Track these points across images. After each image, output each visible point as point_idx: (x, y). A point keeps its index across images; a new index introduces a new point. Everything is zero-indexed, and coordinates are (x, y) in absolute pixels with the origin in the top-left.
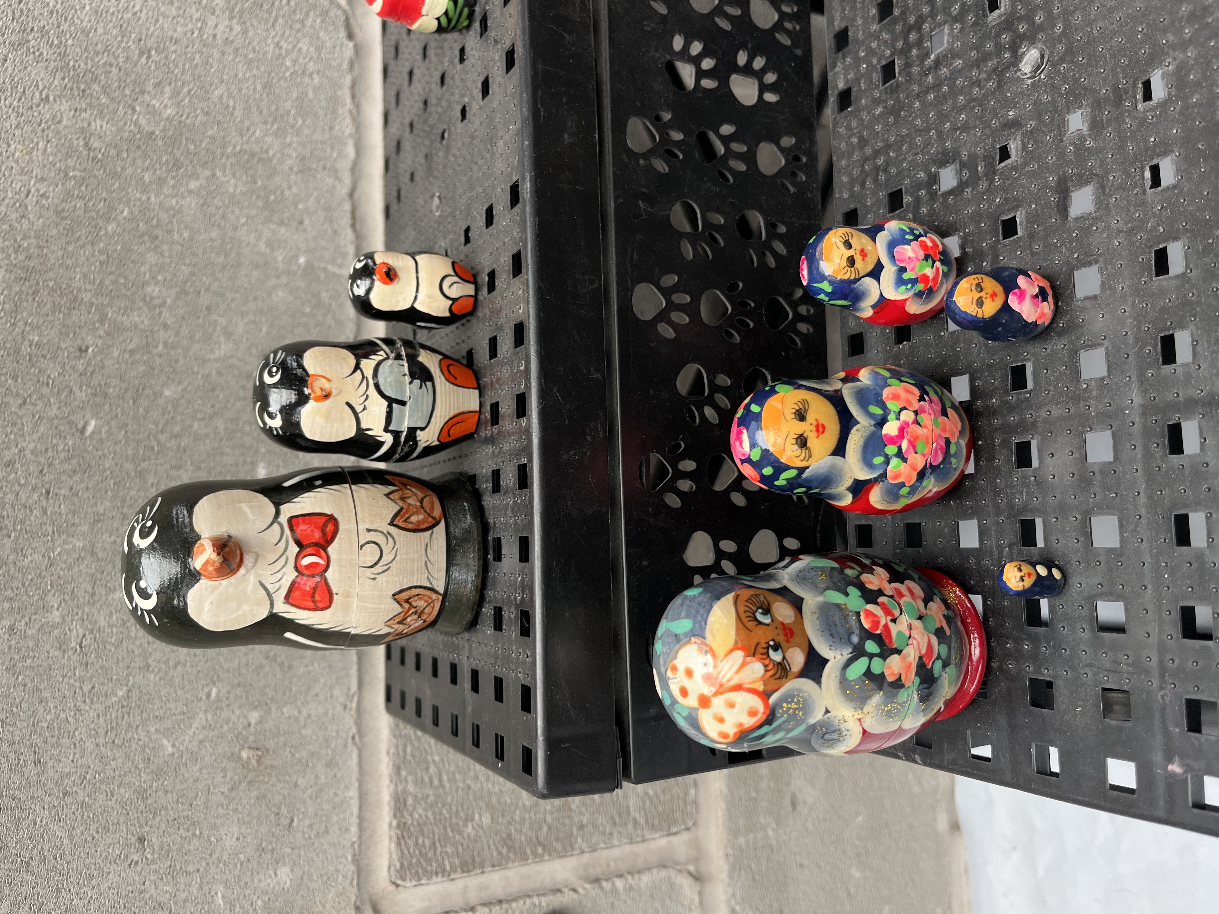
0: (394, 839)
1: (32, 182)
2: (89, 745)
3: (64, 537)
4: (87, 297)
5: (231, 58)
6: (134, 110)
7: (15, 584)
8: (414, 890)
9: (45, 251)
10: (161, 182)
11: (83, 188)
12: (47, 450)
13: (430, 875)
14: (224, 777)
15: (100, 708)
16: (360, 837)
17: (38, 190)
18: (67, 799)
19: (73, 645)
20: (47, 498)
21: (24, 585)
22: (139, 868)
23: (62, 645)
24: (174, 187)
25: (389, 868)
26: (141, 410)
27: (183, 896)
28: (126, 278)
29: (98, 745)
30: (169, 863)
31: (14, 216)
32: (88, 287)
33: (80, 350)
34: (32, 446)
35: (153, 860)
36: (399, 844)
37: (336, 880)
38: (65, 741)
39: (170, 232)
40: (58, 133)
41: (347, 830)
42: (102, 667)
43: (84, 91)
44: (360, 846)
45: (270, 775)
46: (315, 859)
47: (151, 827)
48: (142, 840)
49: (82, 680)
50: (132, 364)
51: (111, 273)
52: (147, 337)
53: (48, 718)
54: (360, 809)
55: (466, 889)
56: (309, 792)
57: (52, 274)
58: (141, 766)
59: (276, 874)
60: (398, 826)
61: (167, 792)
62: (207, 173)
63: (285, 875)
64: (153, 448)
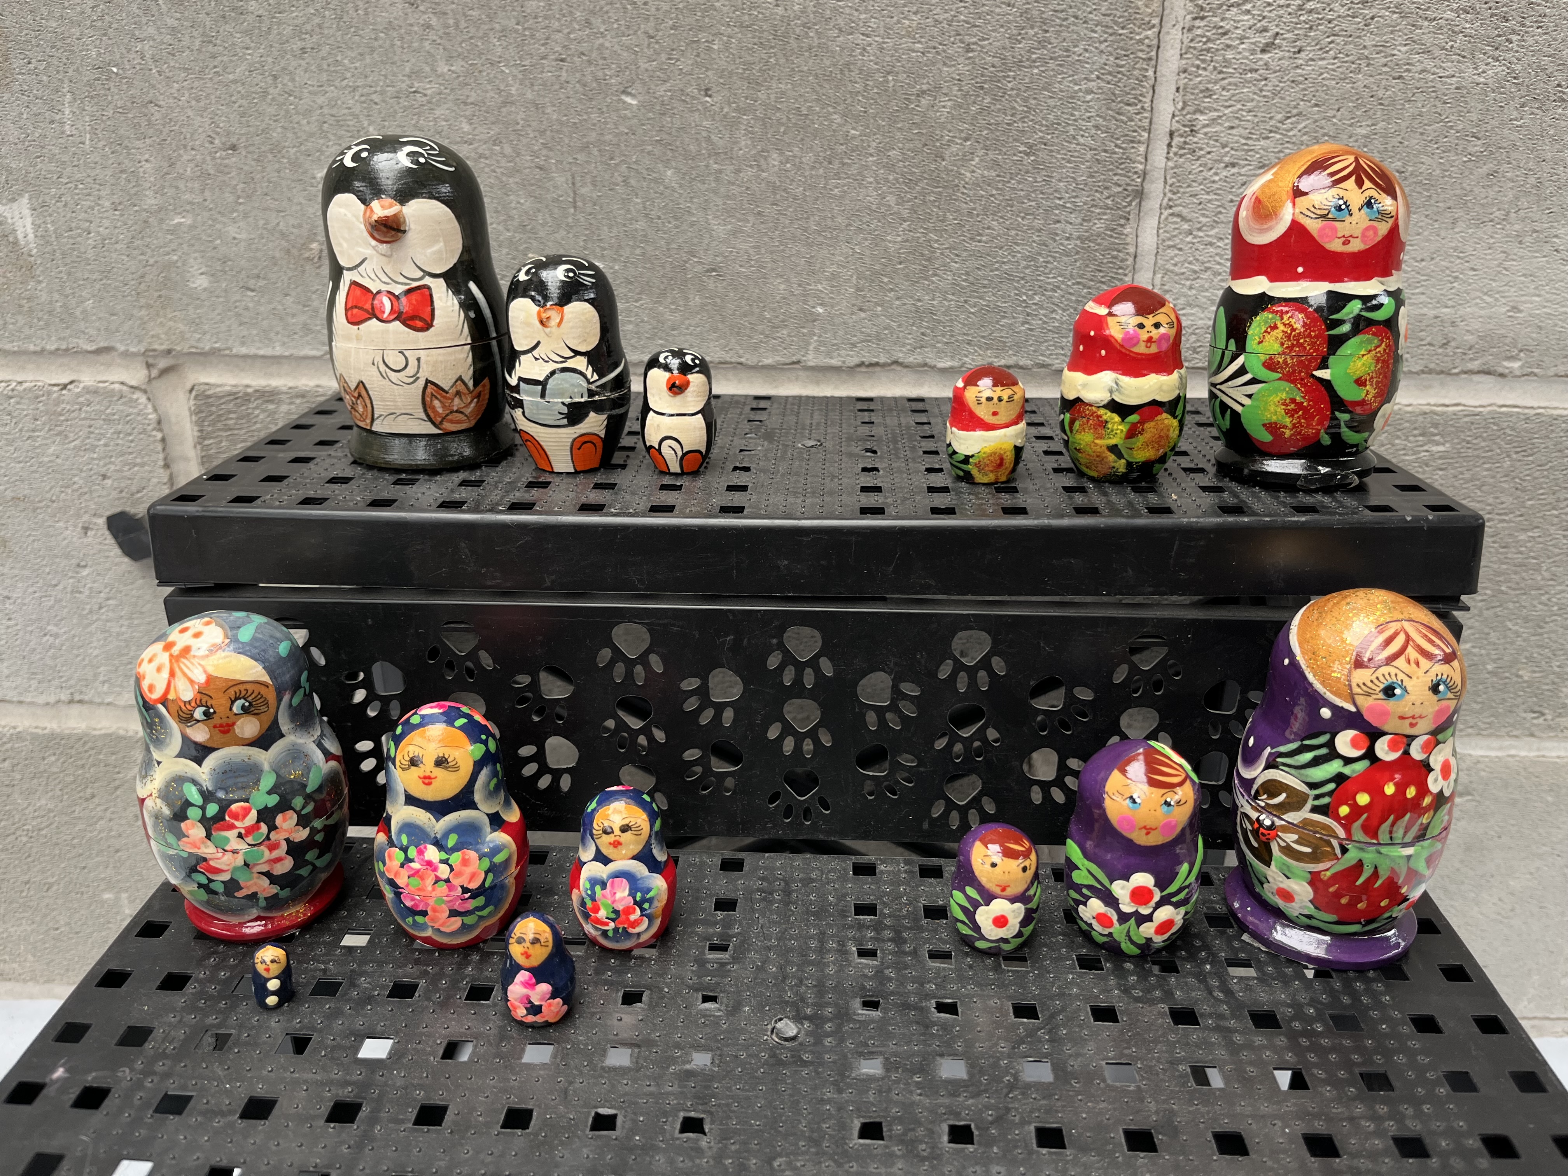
0: (235, 390)
1: (877, 39)
2: (321, 100)
3: (520, 76)
4: (762, 95)
5: (1036, 238)
6: (966, 139)
7: (472, 30)
8: (186, 408)
9: (807, 54)
10: (890, 167)
11: (875, 90)
12: (605, 59)
13: (200, 423)
14: (294, 227)
15: (357, 109)
16: (236, 356)
17: (870, 45)
18: (270, 80)
19: (416, 85)
20: (557, 60)
21: (471, 38)
22: (207, 145)
23: (416, 74)
24: (886, 180)
25: (207, 384)
26: (650, 148)
27: (182, 186)
28: (785, 133)
29: (321, 107)
30: (212, 172)
31: (841, 21)
32: (772, 97)
33: (707, 90)
34: (607, 44)
35: (214, 158)
36: (230, 394)
37: (195, 332)
38: (324, 76)
39: (837, 176)
40: (934, 64)
41: (243, 344)
42: (396, 112)
43: (982, 88)
44: (227, 355)
45: (296, 269)
46: (216, 312)
47: (246, 157)
48: (234, 148)
49: (382, 93)
50: (697, 139)
51: (789, 119)
52: (726, 154)
53: (346, 61)
54: (263, 357)
55: (186, 459)
56: (280, 307)
57: (782, 61)
58: (303, 148)
59: (202, 274)
60: (247, 394)
61: (279, 172)
62: (905, 213)
63: (201, 282)
64: (612, 159)
